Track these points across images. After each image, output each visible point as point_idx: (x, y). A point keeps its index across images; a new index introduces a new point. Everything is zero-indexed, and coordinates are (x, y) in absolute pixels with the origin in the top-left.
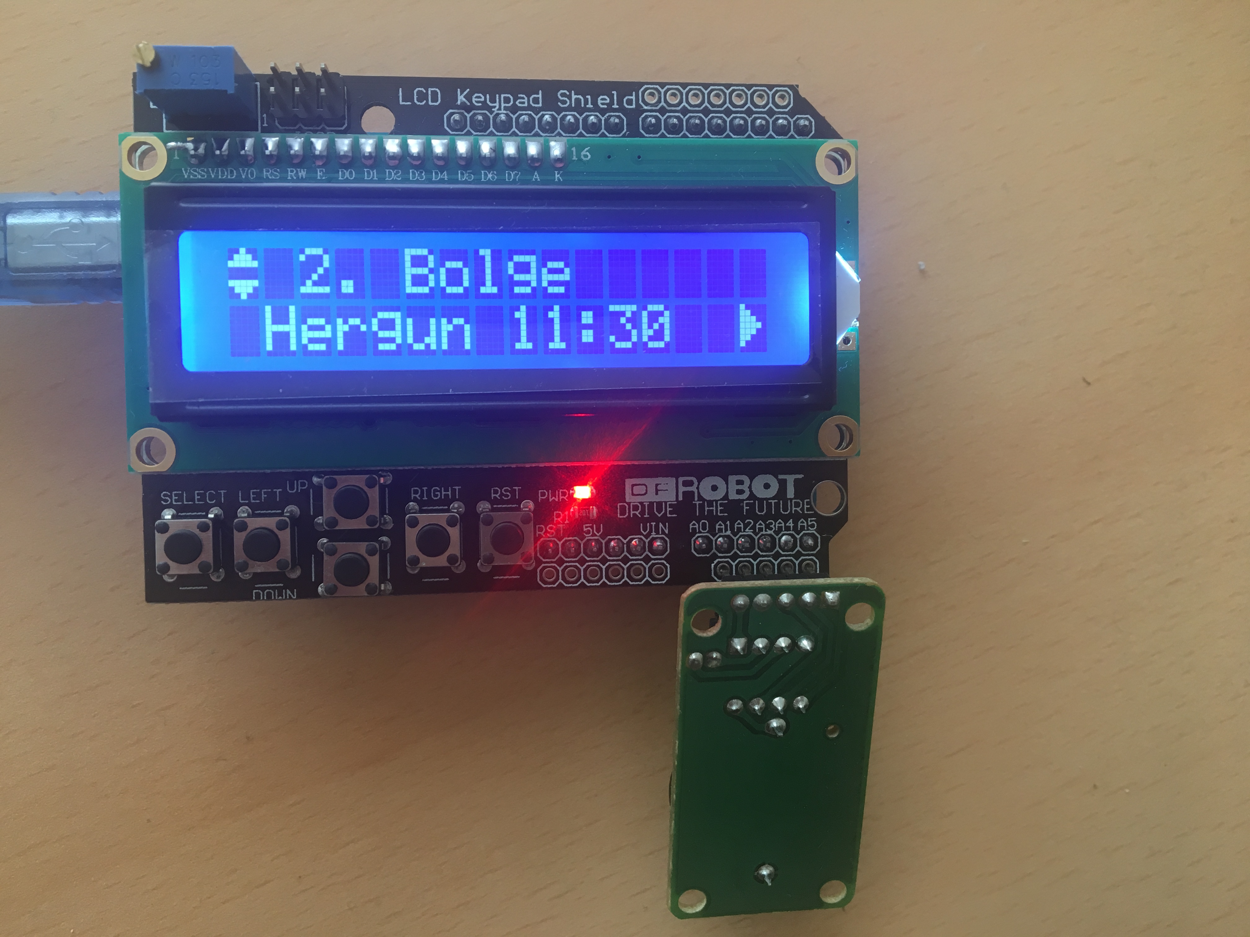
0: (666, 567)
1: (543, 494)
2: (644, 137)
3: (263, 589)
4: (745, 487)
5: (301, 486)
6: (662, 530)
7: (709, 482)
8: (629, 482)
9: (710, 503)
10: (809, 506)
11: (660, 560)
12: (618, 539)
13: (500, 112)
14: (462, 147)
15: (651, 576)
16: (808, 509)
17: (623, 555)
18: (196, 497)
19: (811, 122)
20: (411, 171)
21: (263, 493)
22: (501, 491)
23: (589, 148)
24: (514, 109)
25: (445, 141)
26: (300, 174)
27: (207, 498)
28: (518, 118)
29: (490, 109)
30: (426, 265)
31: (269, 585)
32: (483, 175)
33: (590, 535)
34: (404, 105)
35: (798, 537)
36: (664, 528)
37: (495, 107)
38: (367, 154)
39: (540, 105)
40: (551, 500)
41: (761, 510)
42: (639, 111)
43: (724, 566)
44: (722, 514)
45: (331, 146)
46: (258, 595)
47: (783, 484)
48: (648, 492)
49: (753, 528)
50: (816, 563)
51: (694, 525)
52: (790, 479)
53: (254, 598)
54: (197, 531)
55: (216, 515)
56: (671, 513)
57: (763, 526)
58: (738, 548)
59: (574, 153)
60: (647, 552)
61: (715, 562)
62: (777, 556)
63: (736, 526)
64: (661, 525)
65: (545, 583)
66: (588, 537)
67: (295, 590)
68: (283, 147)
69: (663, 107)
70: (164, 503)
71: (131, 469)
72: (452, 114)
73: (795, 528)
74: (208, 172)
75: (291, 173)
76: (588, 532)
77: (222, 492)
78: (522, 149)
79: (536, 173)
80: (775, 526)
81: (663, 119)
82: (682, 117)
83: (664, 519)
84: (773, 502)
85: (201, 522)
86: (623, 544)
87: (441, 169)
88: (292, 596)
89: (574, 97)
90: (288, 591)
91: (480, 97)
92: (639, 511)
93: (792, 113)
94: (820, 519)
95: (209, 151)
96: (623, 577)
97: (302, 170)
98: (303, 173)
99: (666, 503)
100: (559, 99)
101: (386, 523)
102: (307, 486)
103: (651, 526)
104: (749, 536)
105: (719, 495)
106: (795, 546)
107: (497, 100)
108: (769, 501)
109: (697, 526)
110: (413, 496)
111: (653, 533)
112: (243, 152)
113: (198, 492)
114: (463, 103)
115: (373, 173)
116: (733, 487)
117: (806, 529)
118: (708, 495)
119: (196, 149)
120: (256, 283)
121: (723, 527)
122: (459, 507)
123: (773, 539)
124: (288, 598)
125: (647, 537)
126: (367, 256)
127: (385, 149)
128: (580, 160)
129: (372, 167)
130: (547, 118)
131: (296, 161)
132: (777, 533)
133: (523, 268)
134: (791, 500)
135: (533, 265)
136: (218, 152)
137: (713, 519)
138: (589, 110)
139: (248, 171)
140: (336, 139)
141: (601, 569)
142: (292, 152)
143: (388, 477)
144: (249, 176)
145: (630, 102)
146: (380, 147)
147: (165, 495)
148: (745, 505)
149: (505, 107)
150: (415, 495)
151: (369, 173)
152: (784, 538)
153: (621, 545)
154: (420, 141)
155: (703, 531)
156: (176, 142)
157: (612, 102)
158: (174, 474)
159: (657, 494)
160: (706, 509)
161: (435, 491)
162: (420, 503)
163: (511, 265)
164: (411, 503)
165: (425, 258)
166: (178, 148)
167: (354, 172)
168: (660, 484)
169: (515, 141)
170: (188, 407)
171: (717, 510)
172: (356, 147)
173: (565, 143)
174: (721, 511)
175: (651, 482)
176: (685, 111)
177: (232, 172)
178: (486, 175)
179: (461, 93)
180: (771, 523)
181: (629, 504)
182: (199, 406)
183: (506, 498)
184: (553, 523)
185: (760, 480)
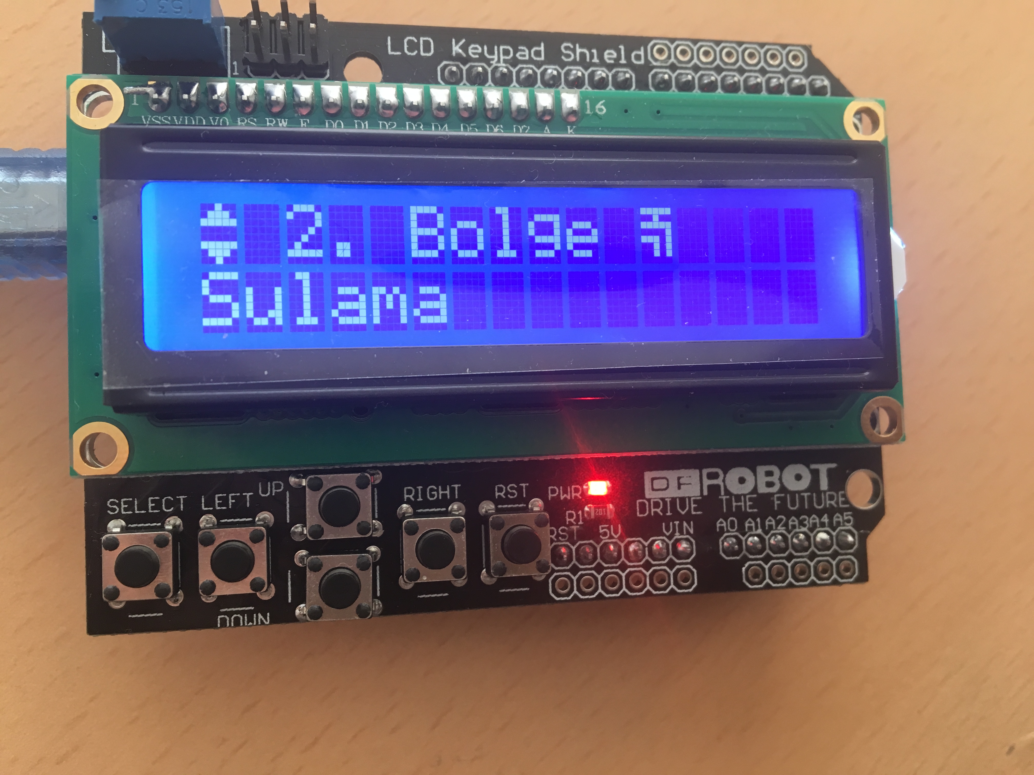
0: (692, 573)
1: (553, 491)
3: (230, 614)
4: (775, 479)
5: (276, 489)
6: (687, 531)
7: (735, 474)
8: (648, 476)
9: (738, 498)
10: (844, 499)
11: (686, 565)
12: (639, 541)
13: (499, 65)
14: (466, 97)
15: (676, 583)
16: (844, 503)
17: (644, 560)
18: (150, 505)
19: (825, 83)
20: (407, 123)
21: (230, 498)
22: (506, 489)
23: (604, 101)
24: (514, 62)
25: (446, 91)
26: (280, 125)
27: (163, 505)
28: (518, 72)
29: (488, 62)
30: (435, 225)
31: (237, 609)
32: (488, 128)
33: (607, 537)
34: (393, 55)
35: (835, 534)
36: (688, 527)
37: (493, 59)
38: (359, 103)
39: (542, 58)
40: (562, 498)
41: (793, 505)
42: (648, 67)
43: (755, 569)
44: (751, 510)
45: (318, 93)
46: (223, 622)
47: (815, 474)
48: (670, 487)
49: (786, 525)
50: (855, 563)
51: (721, 523)
52: (823, 468)
53: (219, 625)
54: (153, 547)
55: (175, 526)
56: (695, 509)
57: (796, 523)
58: (770, 549)
59: (588, 107)
60: (671, 556)
61: (747, 565)
62: (812, 556)
63: (767, 523)
64: (685, 524)
65: (558, 595)
66: (605, 540)
67: (268, 614)
68: (262, 93)
69: (673, 64)
71: (73, 473)
72: (446, 66)
73: (831, 525)
74: (172, 121)
75: (270, 122)
76: (605, 534)
77: (182, 497)
78: (532, 101)
79: (547, 128)
80: (809, 522)
81: (674, 76)
82: (694, 74)
83: (688, 518)
84: (806, 495)
85: (159, 535)
86: (644, 546)
87: (442, 121)
88: (265, 621)
89: (578, 50)
90: (260, 615)
91: (476, 48)
92: (660, 509)
93: (807, 74)
94: (856, 512)
95: (175, 95)
96: (645, 586)
97: (283, 120)
98: (283, 123)
99: (689, 498)
100: (563, 52)
101: (375, 529)
102: (282, 488)
103: (674, 525)
104: (782, 534)
105: (747, 488)
106: (831, 544)
107: (496, 52)
108: (802, 494)
109: (725, 524)
110: (406, 496)
111: (677, 534)
112: (214, 99)
113: (152, 498)
114: (458, 54)
115: (365, 125)
116: (762, 479)
117: (842, 524)
118: (735, 488)
119: (157, 95)
120: (234, 245)
121: (753, 525)
122: (460, 509)
123: (808, 537)
124: (259, 623)
125: (670, 538)
126: (366, 214)
127: (379, 98)
128: (595, 114)
129: (362, 118)
130: (550, 72)
131: (276, 109)
132: (812, 530)
133: (545, 229)
134: (825, 492)
135: (557, 226)
136: (185, 97)
137: (742, 516)
138: (595, 65)
139: (219, 120)
140: (322, 86)
141: (620, 577)
142: (273, 99)
143: (378, 476)
144: (221, 125)
146: (373, 96)
147: (112, 503)
148: (775, 499)
149: (504, 59)
150: (408, 496)
151: (360, 125)
152: (820, 536)
153: (642, 548)
154: (417, 90)
155: (731, 530)
156: (135, 87)
157: (619, 57)
158: (126, 477)
159: (679, 488)
160: (734, 504)
161: (432, 490)
162: (414, 505)
163: (531, 225)
164: (405, 506)
165: (434, 216)
166: (137, 93)
167: (342, 124)
168: (683, 477)
169: (522, 92)
171: (747, 506)
172: (346, 95)
173: (577, 96)
174: (751, 507)
175: (672, 475)
176: (696, 69)
177: (200, 121)
178: (492, 128)
179: (457, 43)
180: (805, 520)
181: (649, 500)
182: (164, 393)
183: (512, 497)
184: (565, 525)
185: (791, 471)
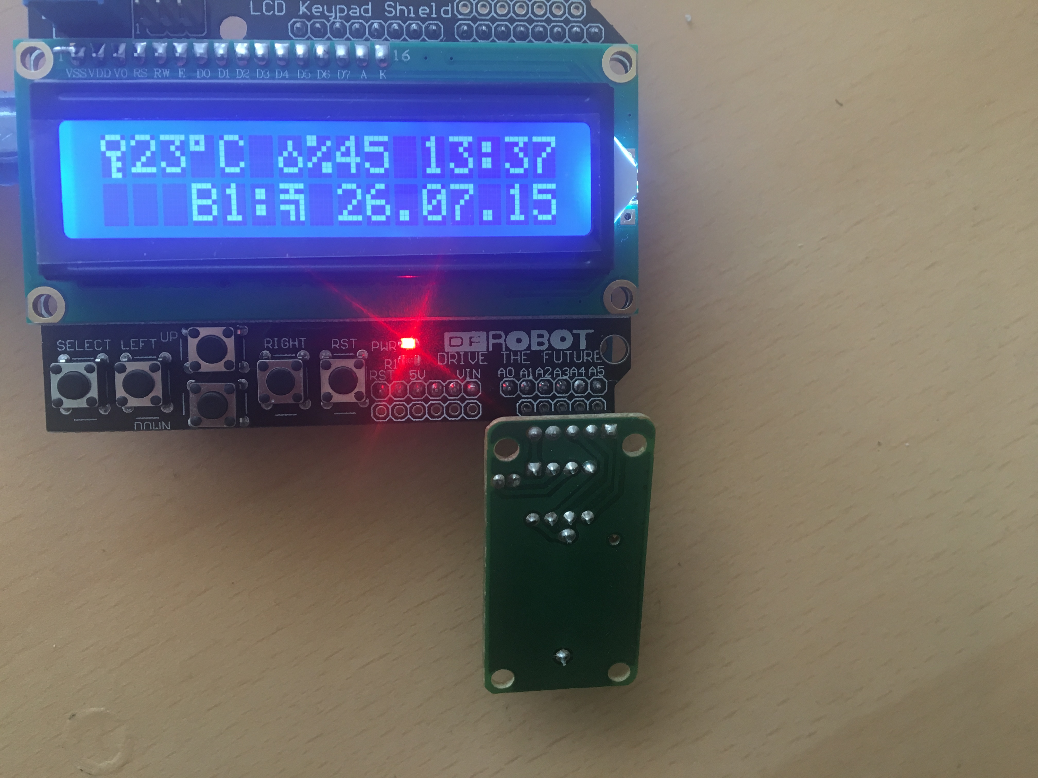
0: (479, 406)
1: (375, 345)
2: (458, 41)
3: (143, 421)
4: (545, 340)
5: (172, 337)
6: (476, 376)
7: (513, 336)
8: (447, 335)
9: (516, 353)
10: (598, 356)
11: (472, 400)
12: (439, 382)
13: (336, 20)
14: (300, 50)
15: (466, 413)
16: (597, 359)
17: (442, 396)
18: (86, 345)
19: (600, 30)
20: (257, 70)
21: (141, 342)
22: (340, 342)
23: (408, 50)
25: (286, 45)
26: (164, 74)
27: (95, 346)
28: (351, 26)
29: (327, 18)
31: (147, 418)
32: (318, 74)
33: (415, 379)
34: (254, 15)
35: (589, 381)
36: (477, 374)
37: (331, 16)
38: (219, 56)
39: (370, 14)
40: (382, 349)
41: (558, 359)
42: (454, 19)
43: (527, 405)
44: (525, 363)
45: (190, 50)
46: (138, 426)
47: (576, 338)
48: (463, 343)
49: (552, 374)
50: (603, 403)
51: (502, 371)
52: (583, 334)
53: (135, 429)
54: (85, 372)
55: (102, 360)
56: (482, 361)
57: (560, 372)
58: (538, 391)
59: (396, 55)
60: (463, 394)
61: (520, 402)
62: (571, 397)
63: (537, 372)
64: (474, 371)
65: (379, 418)
66: (413, 380)
67: (169, 422)
68: (150, 50)
69: (474, 16)
70: (60, 350)
71: (29, 321)
72: (295, 22)
73: (586, 375)
74: (87, 72)
75: (157, 72)
76: (414, 377)
77: (107, 341)
78: (351, 52)
79: (363, 72)
80: (570, 372)
81: (475, 26)
82: (491, 25)
83: (477, 367)
84: (568, 352)
85: (88, 365)
86: (443, 386)
87: (284, 68)
88: (167, 427)
89: (399, 8)
90: (163, 423)
91: (319, 8)
92: (455, 360)
93: (585, 22)
94: (608, 367)
95: (87, 53)
96: (442, 414)
97: (166, 70)
98: (167, 73)
99: (478, 352)
100: (386, 10)
101: (242, 367)
102: (176, 336)
103: (466, 372)
104: (548, 381)
105: (523, 346)
106: (586, 388)
107: (334, 10)
108: (565, 352)
109: (504, 372)
110: (266, 345)
111: (468, 378)
112: (115, 55)
113: (87, 340)
114: (304, 13)
115: (226, 73)
116: (535, 340)
117: (595, 375)
118: (514, 346)
119: (76, 53)
121: (526, 373)
122: (305, 355)
123: (568, 383)
124: (163, 428)
125: (462, 381)
126: (217, 141)
127: (235, 51)
128: (401, 61)
129: (225, 67)
130: (376, 25)
131: (161, 62)
132: (571, 378)
136: (94, 55)
137: (518, 367)
138: (412, 19)
139: (121, 71)
140: (194, 44)
141: (424, 407)
142: (156, 54)
143: (245, 330)
144: (122, 75)
145: (446, 12)
146: (231, 50)
147: (60, 343)
148: (544, 355)
149: (339, 16)
150: (267, 345)
151: (222, 72)
152: (577, 383)
153: (441, 388)
154: (265, 45)
155: (509, 377)
156: (61, 46)
157: (431, 12)
158: (65, 325)
159: (471, 345)
160: (512, 358)
161: (285, 341)
162: (273, 351)
164: (264, 352)
166: (62, 52)
167: (209, 72)
168: (474, 337)
169: (345, 45)
170: (70, 269)
171: (522, 359)
172: (211, 50)
173: (388, 47)
174: (525, 360)
175: (466, 336)
176: (493, 20)
177: (107, 72)
178: (321, 73)
179: (303, 4)
180: (567, 370)
181: (447, 353)
182: (78, 267)
183: (344, 348)
184: (384, 369)
185: (557, 335)
